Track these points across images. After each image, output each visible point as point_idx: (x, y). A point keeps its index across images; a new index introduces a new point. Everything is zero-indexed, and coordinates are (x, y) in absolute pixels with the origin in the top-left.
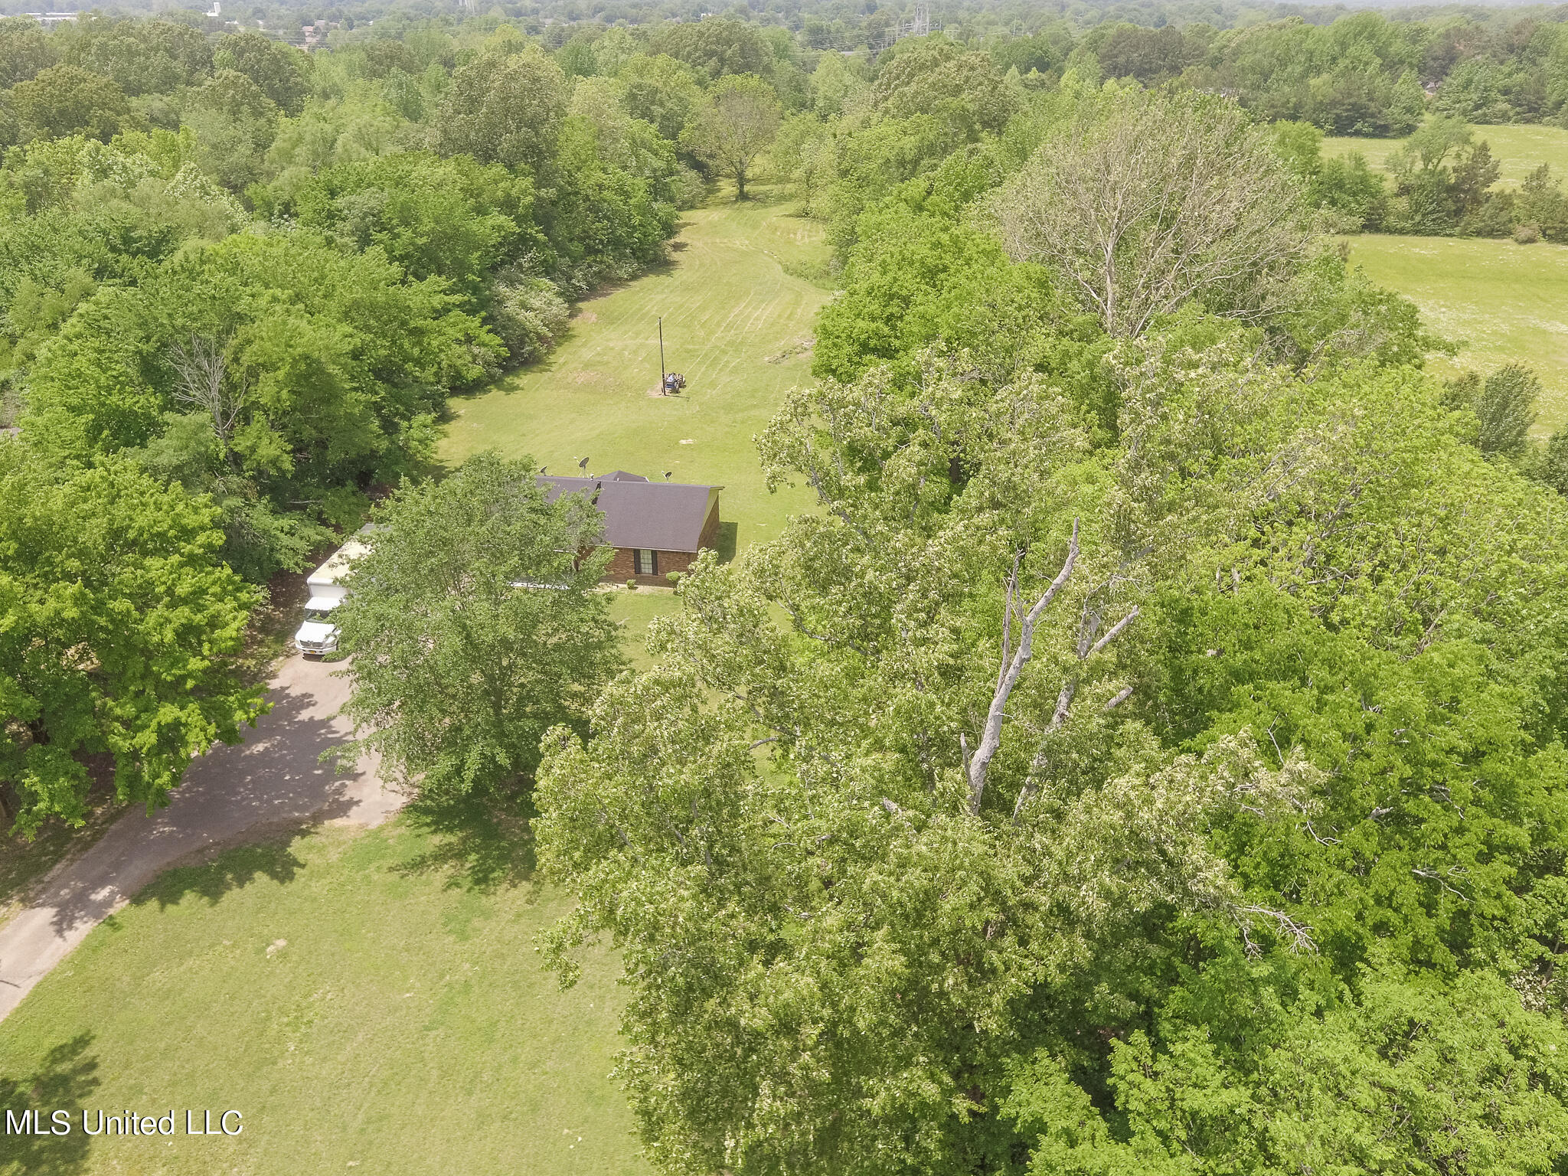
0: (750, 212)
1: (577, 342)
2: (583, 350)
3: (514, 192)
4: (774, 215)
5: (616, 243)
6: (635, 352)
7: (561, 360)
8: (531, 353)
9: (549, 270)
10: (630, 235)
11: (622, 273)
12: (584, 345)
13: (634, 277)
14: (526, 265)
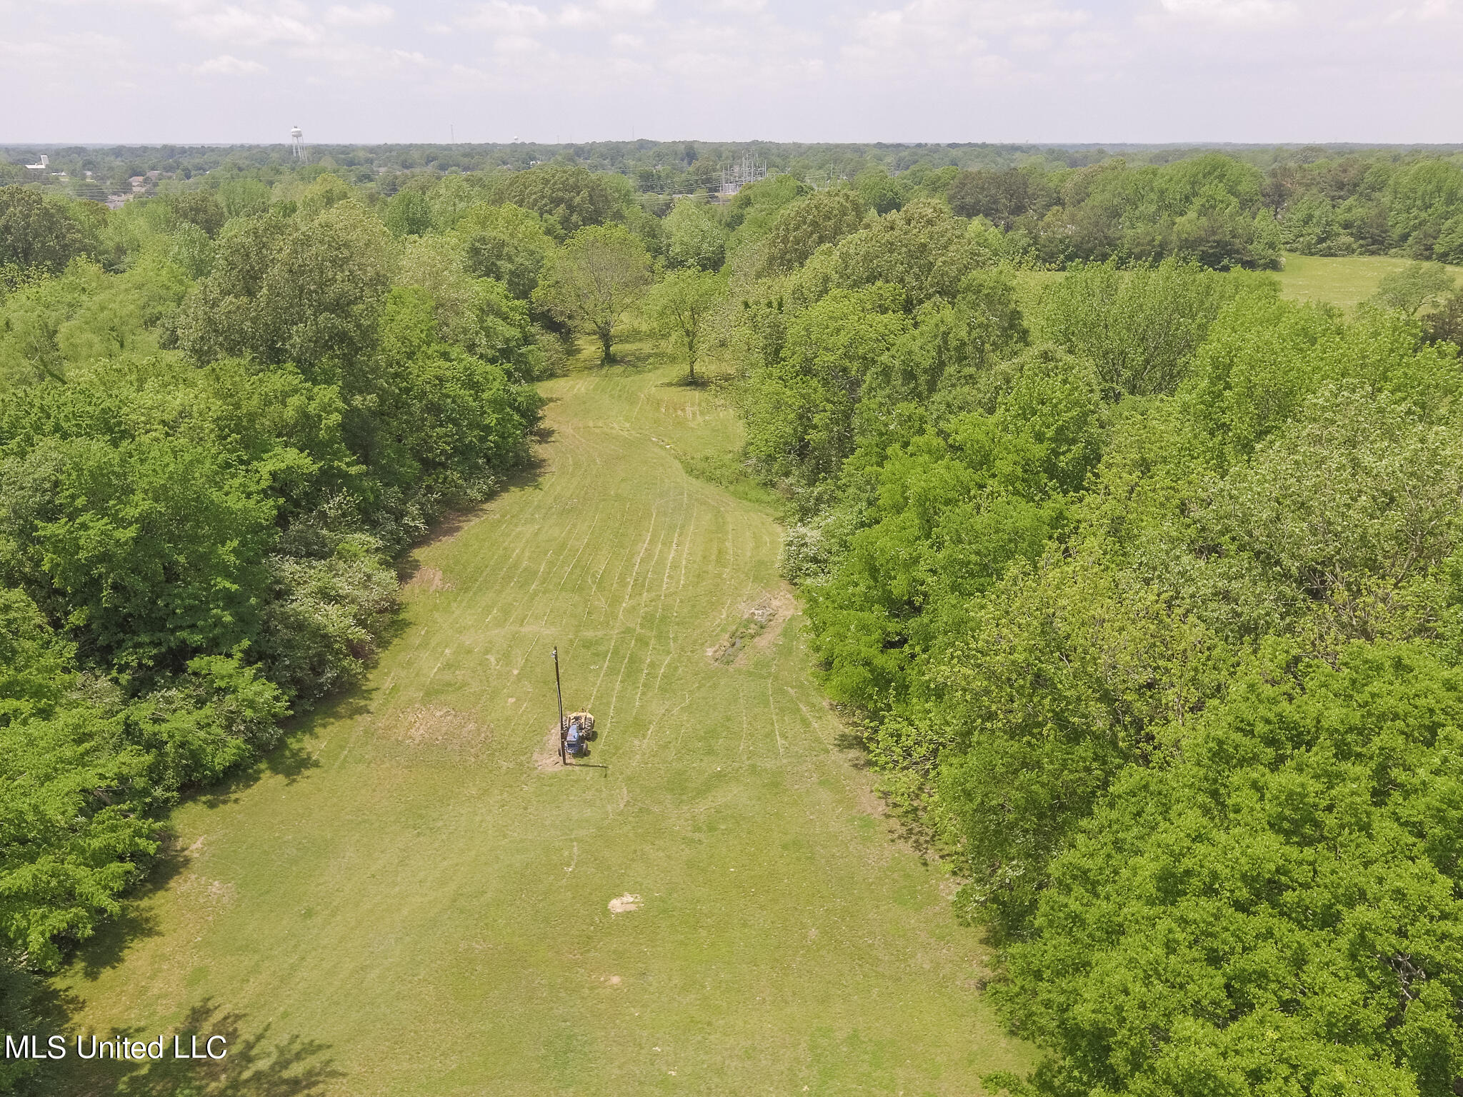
0: (623, 381)
1: (414, 636)
2: (425, 655)
3: (312, 408)
4: (653, 383)
5: (464, 452)
6: (506, 657)
7: (388, 684)
8: (335, 681)
9: (367, 517)
10: (483, 439)
11: (474, 493)
12: (424, 645)
13: (490, 496)
14: (332, 513)
